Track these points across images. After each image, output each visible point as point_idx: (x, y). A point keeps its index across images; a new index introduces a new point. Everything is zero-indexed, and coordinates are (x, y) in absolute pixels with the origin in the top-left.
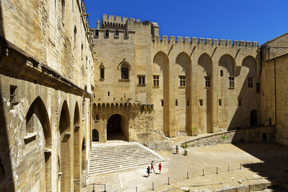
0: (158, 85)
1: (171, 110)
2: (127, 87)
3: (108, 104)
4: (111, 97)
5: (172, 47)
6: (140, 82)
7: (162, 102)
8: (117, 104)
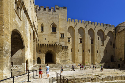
2: (55, 36)
4: (47, 41)
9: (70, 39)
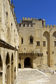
0: (45, 45)
1: (51, 56)
2: (32, 47)
3: (25, 53)
4: (26, 50)
5: (51, 29)
6: (37, 44)
7: (47, 52)
8: (28, 53)
9: (45, 42)
